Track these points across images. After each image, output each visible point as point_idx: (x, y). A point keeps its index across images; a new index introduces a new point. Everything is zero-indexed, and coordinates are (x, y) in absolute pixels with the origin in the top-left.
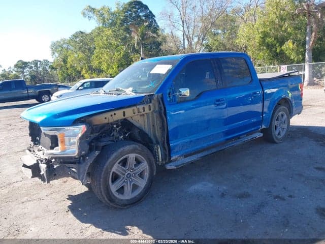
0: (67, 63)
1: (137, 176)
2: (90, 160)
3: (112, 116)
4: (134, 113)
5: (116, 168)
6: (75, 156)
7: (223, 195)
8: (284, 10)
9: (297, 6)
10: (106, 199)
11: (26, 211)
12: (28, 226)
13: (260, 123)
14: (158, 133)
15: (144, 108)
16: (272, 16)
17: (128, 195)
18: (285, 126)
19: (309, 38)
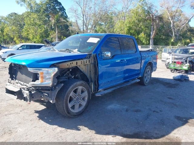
0: (3, 32)
1: (82, 99)
2: (58, 89)
3: (71, 64)
4: (82, 64)
5: (72, 94)
6: (49, 86)
7: (127, 111)
8: (140, 16)
9: (146, 15)
10: (66, 112)
11: (10, 120)
12: (17, 128)
13: (138, 74)
14: (93, 76)
15: (86, 61)
16: (134, 19)
17: (77, 110)
18: (149, 77)
19: (152, 32)
